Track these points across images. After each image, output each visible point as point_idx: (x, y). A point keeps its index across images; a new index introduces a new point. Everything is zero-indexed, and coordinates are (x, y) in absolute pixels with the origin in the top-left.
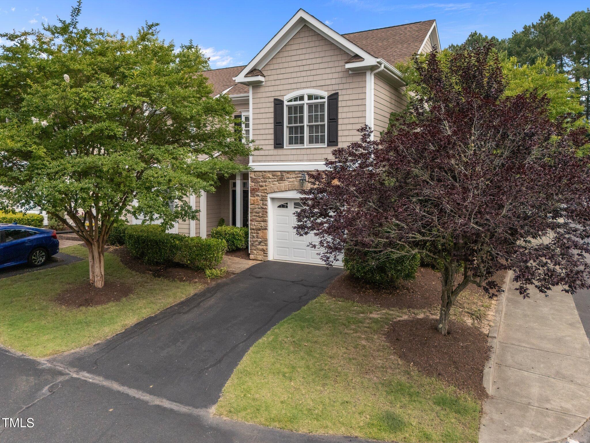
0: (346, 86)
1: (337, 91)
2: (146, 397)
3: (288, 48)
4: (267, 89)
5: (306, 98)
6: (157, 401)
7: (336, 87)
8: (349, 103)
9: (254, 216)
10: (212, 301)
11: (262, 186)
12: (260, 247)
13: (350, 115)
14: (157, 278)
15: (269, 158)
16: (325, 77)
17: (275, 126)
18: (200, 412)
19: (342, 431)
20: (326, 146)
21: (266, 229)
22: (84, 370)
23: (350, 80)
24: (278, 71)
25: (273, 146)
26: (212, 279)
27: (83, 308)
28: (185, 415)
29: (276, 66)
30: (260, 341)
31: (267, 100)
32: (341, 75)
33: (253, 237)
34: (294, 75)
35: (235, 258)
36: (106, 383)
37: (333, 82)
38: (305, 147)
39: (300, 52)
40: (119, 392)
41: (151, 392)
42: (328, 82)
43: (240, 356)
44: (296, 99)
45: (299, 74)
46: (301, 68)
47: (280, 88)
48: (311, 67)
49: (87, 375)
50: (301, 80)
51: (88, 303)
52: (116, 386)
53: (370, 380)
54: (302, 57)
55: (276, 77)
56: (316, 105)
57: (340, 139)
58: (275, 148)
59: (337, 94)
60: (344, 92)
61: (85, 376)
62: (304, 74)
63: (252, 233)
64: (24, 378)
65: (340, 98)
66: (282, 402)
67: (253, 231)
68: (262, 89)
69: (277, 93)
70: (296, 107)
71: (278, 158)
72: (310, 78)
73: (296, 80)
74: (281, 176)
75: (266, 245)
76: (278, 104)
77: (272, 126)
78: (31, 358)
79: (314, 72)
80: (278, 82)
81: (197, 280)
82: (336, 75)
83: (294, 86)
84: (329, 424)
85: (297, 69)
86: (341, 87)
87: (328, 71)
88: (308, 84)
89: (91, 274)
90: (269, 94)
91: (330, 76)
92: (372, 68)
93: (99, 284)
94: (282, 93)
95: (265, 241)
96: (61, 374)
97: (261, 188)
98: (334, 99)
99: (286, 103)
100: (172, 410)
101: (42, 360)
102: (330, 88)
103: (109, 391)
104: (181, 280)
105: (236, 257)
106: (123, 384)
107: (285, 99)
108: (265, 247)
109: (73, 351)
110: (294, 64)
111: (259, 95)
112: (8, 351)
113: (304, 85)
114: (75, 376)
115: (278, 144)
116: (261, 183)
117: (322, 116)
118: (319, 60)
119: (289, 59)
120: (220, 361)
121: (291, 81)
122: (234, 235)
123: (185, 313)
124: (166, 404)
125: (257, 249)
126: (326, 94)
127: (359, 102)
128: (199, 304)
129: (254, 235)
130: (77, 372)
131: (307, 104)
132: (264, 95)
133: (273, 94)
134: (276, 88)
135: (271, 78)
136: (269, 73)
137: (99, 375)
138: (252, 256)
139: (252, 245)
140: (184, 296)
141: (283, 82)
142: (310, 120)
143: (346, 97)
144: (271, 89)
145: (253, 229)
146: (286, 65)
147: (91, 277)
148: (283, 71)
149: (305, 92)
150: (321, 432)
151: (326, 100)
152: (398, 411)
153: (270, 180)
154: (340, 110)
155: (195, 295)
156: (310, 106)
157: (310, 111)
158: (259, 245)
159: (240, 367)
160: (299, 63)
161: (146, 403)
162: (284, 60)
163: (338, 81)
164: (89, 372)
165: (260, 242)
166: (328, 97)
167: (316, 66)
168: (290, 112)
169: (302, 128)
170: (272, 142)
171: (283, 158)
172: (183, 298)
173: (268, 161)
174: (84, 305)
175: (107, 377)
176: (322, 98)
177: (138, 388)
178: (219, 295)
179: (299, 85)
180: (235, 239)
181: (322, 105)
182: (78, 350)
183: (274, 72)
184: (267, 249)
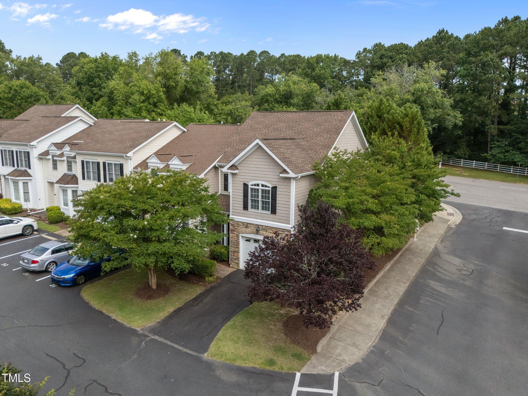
0: (281, 184)
1: (276, 186)
2: (181, 348)
3: (251, 156)
4: (239, 177)
5: (260, 185)
6: (185, 350)
7: (276, 183)
8: (282, 193)
9: (233, 244)
10: (207, 299)
11: (236, 229)
12: (235, 261)
13: (282, 199)
14: (181, 281)
15: (241, 214)
16: (270, 176)
17: (244, 198)
18: (201, 355)
19: (252, 365)
20: (270, 213)
21: (239, 252)
22: (156, 335)
23: (283, 182)
24: (246, 168)
25: (243, 208)
26: (209, 283)
27: (149, 301)
28: (195, 356)
29: (245, 165)
30: (227, 324)
31: (240, 183)
32: (278, 178)
33: (232, 256)
34: (254, 172)
35: (222, 266)
36: (165, 341)
37: (274, 180)
38: (260, 212)
39: (257, 160)
40: (170, 345)
41: (182, 346)
42: (272, 180)
43: (218, 332)
44: (255, 185)
45: (257, 172)
46: (258, 169)
47: (247, 177)
48: (263, 170)
49: (157, 337)
50: (258, 175)
51: (150, 298)
52: (169, 343)
53: (269, 345)
54: (259, 163)
55: (245, 171)
56: (266, 190)
57: (277, 211)
58: (244, 209)
60: (280, 187)
61: (156, 337)
62: (259, 172)
64: (134, 338)
65: (278, 189)
66: (232, 353)
68: (237, 176)
69: (245, 180)
70: (255, 189)
71: (245, 215)
72: (263, 176)
73: (255, 175)
74: (247, 225)
75: (239, 261)
76: (246, 186)
77: (242, 197)
78: (133, 328)
79: (264, 173)
80: (245, 174)
81: (201, 283)
82: (276, 177)
83: (254, 178)
84: (248, 362)
85: (256, 169)
86: (278, 183)
87: (272, 173)
88: (262, 179)
89: (150, 282)
90: (241, 180)
91: (273, 176)
93: (154, 287)
94: (248, 180)
95: (238, 258)
96: (147, 336)
97: (236, 230)
98: (274, 188)
99: (250, 186)
100: (190, 354)
101: (138, 329)
102: (273, 183)
103: (167, 345)
104: (194, 283)
105: (223, 264)
106: (172, 342)
107: (249, 184)
109: (149, 325)
110: (254, 166)
111: (236, 179)
112: (123, 324)
113: (259, 178)
114: (153, 337)
115: (245, 207)
116: (236, 227)
117: (269, 197)
118: (267, 167)
119: (252, 162)
120: (209, 333)
121: (252, 175)
122: (221, 253)
123: (195, 306)
124: (189, 351)
125: (234, 262)
126: (271, 186)
127: (287, 194)
128: (202, 300)
129: (232, 254)
130: (153, 336)
132: (238, 180)
133: (243, 180)
134: (244, 177)
135: (242, 171)
136: (241, 168)
137: (162, 337)
138: (231, 266)
139: (231, 260)
140: (195, 294)
141: (248, 174)
142: (262, 197)
143: (281, 190)
144: (242, 177)
145: (232, 251)
146: (250, 165)
147: (150, 284)
148: (248, 168)
149: (260, 183)
150: (244, 365)
151: (270, 189)
152: (275, 358)
153: (241, 226)
154: (278, 196)
155: (200, 294)
156: (262, 190)
157: (262, 193)
159: (217, 336)
160: (257, 166)
161: (181, 351)
162: (249, 162)
163: (277, 180)
164: (158, 336)
165: (235, 259)
166: (272, 188)
167: (266, 170)
168: (252, 192)
169: (258, 201)
170: (242, 206)
171: (248, 216)
172: (194, 296)
173: (240, 216)
174: (149, 299)
175: (165, 339)
176: (268, 187)
177: (177, 344)
178: (211, 295)
179: (256, 178)
180: (222, 255)
181: (269, 191)
182: (151, 324)
183: (243, 168)
184: (239, 263)
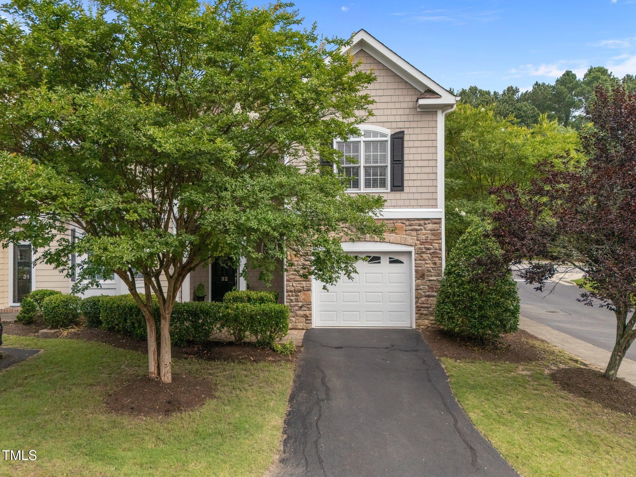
0: (414, 125)
1: (402, 130)
5: (363, 134)
7: (401, 125)
9: (293, 274)
12: (301, 313)
13: (418, 157)
16: (388, 112)
20: (389, 190)
21: (309, 290)
23: (418, 118)
32: (407, 112)
33: (291, 301)
37: (398, 118)
38: (362, 191)
42: (390, 119)
56: (375, 144)
57: (406, 183)
59: (403, 132)
60: (411, 131)
63: (289, 296)
65: (406, 138)
67: (290, 294)
75: (310, 309)
79: (373, 106)
82: (400, 112)
86: (407, 125)
87: (391, 105)
91: (394, 112)
92: (444, 107)
95: (308, 305)
98: (398, 138)
102: (394, 125)
108: (307, 313)
117: (385, 156)
125: (298, 316)
126: (389, 132)
127: (429, 144)
129: (292, 298)
131: (364, 142)
138: (291, 325)
139: (290, 311)
142: (368, 160)
143: (414, 137)
145: (291, 291)
149: (362, 128)
151: (388, 139)
154: (406, 151)
156: (368, 144)
157: (367, 150)
158: (299, 310)
163: (404, 118)
165: (301, 307)
166: (391, 135)
169: (357, 169)
176: (385, 136)
181: (384, 143)
184: (311, 314)
